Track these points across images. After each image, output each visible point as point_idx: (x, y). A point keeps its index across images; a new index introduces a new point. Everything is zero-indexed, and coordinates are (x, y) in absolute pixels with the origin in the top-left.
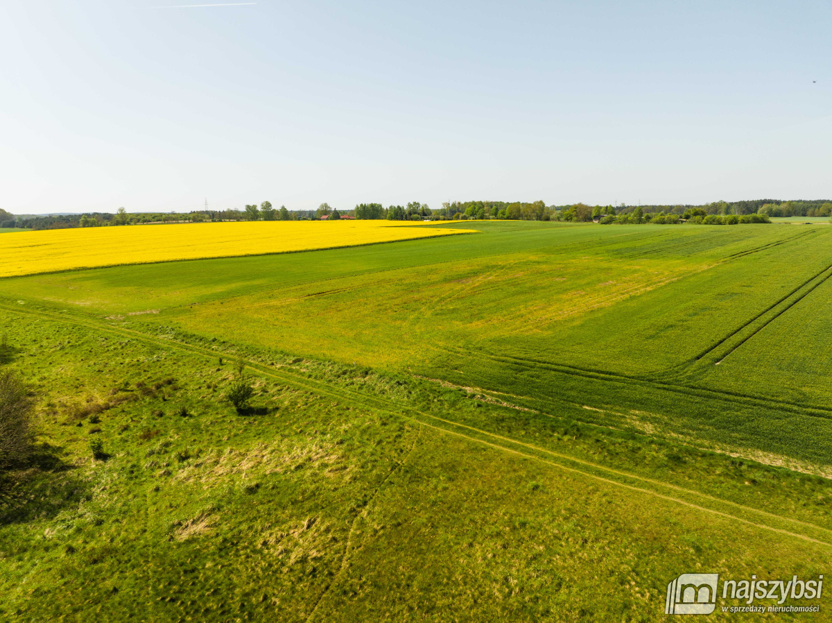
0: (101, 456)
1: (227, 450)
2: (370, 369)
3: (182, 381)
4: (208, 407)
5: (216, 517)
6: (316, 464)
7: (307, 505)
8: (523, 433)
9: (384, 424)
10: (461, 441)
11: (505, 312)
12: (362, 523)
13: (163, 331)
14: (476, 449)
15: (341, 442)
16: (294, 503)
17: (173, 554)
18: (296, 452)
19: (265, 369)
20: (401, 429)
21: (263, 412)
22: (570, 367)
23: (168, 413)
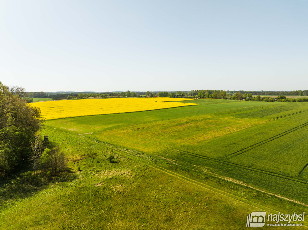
0: (80, 170)
1: (107, 170)
2: (145, 153)
3: (98, 154)
4: (104, 161)
5: (103, 183)
6: (126, 174)
7: (122, 182)
8: (175, 170)
9: (143, 167)
10: (160, 171)
11: (189, 137)
12: (132, 186)
13: (94, 140)
14: (162, 173)
15: (132, 170)
16: (119, 181)
17: (95, 189)
18: (122, 172)
19: (119, 152)
20: (147, 168)
21: (116, 162)
22: (197, 155)
23: (94, 162)
